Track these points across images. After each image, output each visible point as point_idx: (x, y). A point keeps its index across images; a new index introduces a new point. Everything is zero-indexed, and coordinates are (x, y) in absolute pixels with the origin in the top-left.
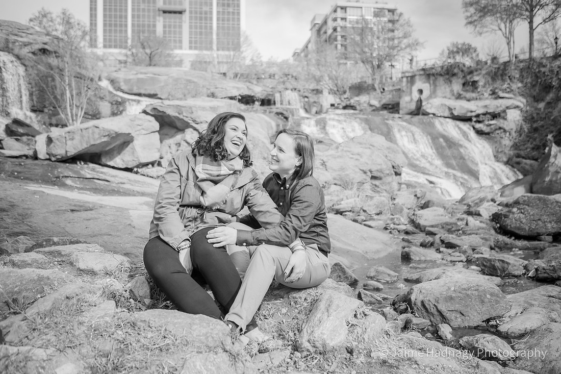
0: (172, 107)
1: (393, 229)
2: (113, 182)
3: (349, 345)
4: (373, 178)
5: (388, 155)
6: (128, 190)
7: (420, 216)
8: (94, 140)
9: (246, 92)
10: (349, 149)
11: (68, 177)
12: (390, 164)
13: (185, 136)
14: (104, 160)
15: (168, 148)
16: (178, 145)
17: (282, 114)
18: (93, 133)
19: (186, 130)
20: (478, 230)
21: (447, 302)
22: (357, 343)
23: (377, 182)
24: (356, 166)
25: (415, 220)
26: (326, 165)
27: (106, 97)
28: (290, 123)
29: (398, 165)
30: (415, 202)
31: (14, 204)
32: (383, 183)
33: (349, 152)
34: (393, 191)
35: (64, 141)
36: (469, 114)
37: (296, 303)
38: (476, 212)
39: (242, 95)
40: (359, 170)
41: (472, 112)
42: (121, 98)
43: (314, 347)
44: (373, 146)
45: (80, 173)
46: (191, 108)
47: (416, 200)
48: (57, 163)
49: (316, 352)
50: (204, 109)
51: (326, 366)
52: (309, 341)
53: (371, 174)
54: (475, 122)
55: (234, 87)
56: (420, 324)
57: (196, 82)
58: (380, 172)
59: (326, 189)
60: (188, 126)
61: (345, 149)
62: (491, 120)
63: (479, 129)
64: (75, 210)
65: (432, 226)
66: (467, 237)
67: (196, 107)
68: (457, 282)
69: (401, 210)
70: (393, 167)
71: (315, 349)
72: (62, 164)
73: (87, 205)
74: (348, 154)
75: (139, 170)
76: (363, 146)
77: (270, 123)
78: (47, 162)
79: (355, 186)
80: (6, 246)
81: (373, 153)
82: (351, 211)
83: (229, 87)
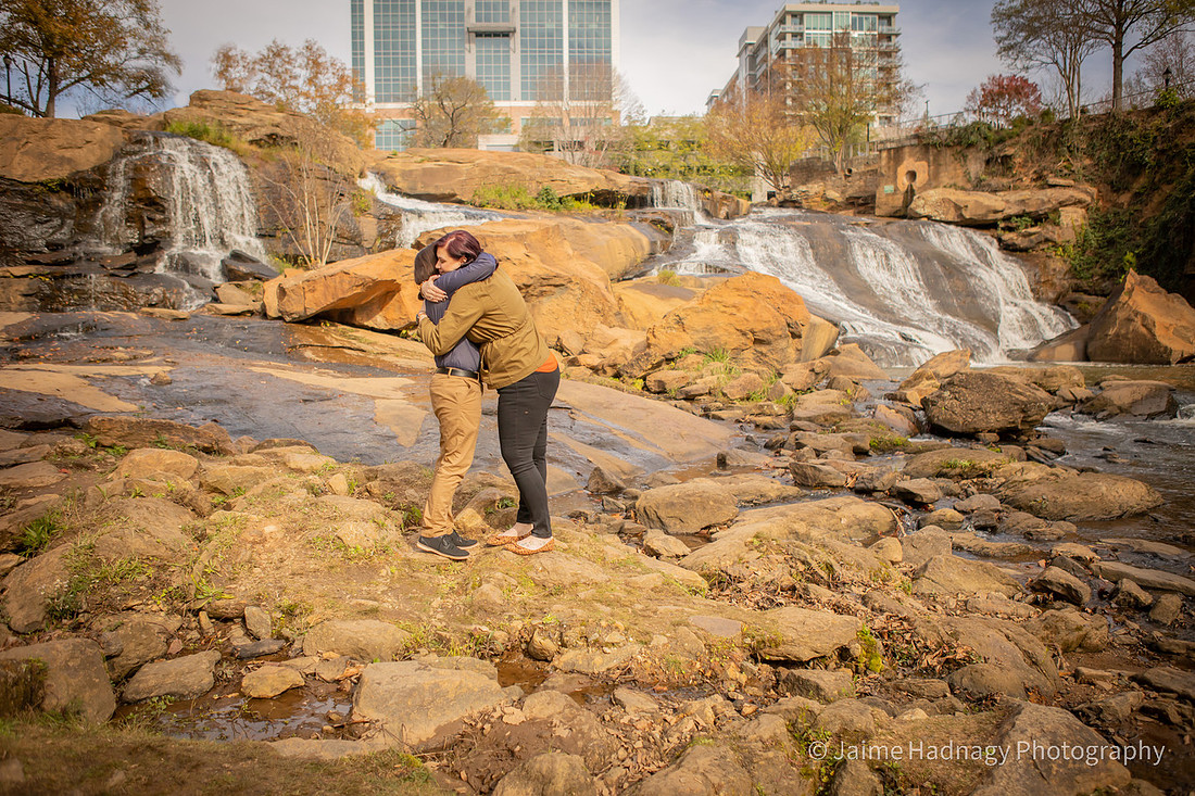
1: (748, 423)
2: (370, 353)
4: (757, 341)
5: (780, 306)
6: (390, 365)
7: (802, 402)
9: (604, 186)
11: (308, 346)
12: (784, 320)
14: (358, 319)
17: (662, 222)
18: (341, 282)
23: (763, 349)
24: (731, 324)
25: (793, 409)
26: (683, 323)
27: (369, 209)
28: (675, 238)
29: (796, 322)
31: (237, 393)
32: (773, 350)
33: (720, 302)
34: (788, 361)
35: (302, 293)
36: (991, 217)
38: (903, 396)
39: (596, 190)
40: (735, 331)
41: (996, 212)
42: (393, 208)
44: (759, 293)
45: (324, 339)
48: (293, 325)
50: (504, 238)
53: (754, 335)
54: (1003, 229)
55: (582, 178)
56: (632, 529)
57: (519, 173)
58: (767, 333)
59: (682, 359)
61: (713, 298)
62: (1032, 226)
63: (1010, 242)
64: (309, 400)
65: (806, 418)
70: (789, 325)
72: (300, 327)
73: (325, 392)
74: (719, 305)
75: (410, 333)
76: (742, 293)
77: (639, 240)
78: (279, 323)
79: (729, 355)
80: (231, 446)
81: (757, 304)
82: (710, 393)
83: (575, 178)
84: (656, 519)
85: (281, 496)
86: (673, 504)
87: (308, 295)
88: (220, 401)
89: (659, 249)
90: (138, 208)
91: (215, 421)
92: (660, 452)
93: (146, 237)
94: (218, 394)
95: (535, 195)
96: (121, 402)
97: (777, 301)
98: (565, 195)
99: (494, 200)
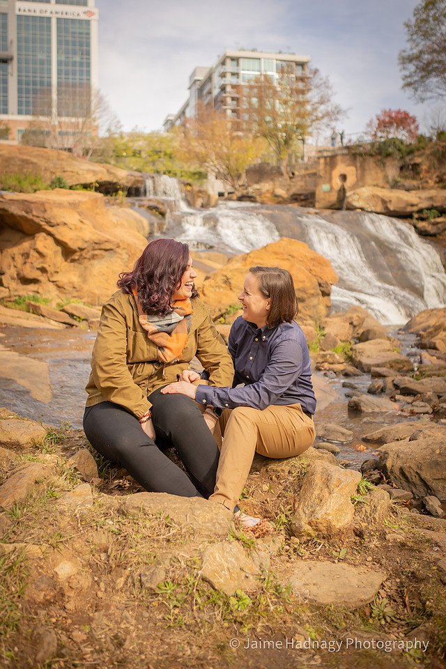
1: (328, 370)
3: (357, 527)
5: (312, 268)
7: (360, 351)
9: (106, 178)
12: (316, 281)
13: (35, 243)
15: (10, 260)
16: (26, 255)
17: (156, 208)
19: (37, 235)
20: (439, 370)
21: (432, 468)
22: (366, 524)
25: (354, 357)
26: (230, 283)
28: (167, 221)
29: (326, 283)
30: (351, 332)
32: (307, 306)
34: (320, 316)
36: (409, 209)
37: (278, 477)
38: (430, 345)
39: (100, 181)
41: (412, 205)
43: (317, 530)
44: (293, 257)
46: (43, 204)
47: (352, 329)
49: (318, 537)
50: (60, 205)
51: (334, 552)
52: (310, 524)
54: (417, 219)
55: (88, 171)
57: (36, 164)
58: (302, 291)
59: (231, 315)
60: (39, 229)
61: (256, 261)
62: (438, 217)
63: (423, 229)
65: (378, 366)
66: (426, 379)
67: (49, 203)
68: (442, 443)
69: (335, 343)
70: (320, 285)
71: (317, 533)
76: (280, 256)
77: (141, 221)
83: (83, 170)
89: (156, 230)
95: (49, 183)
97: (309, 264)
98: (74, 183)
99: (15, 186)
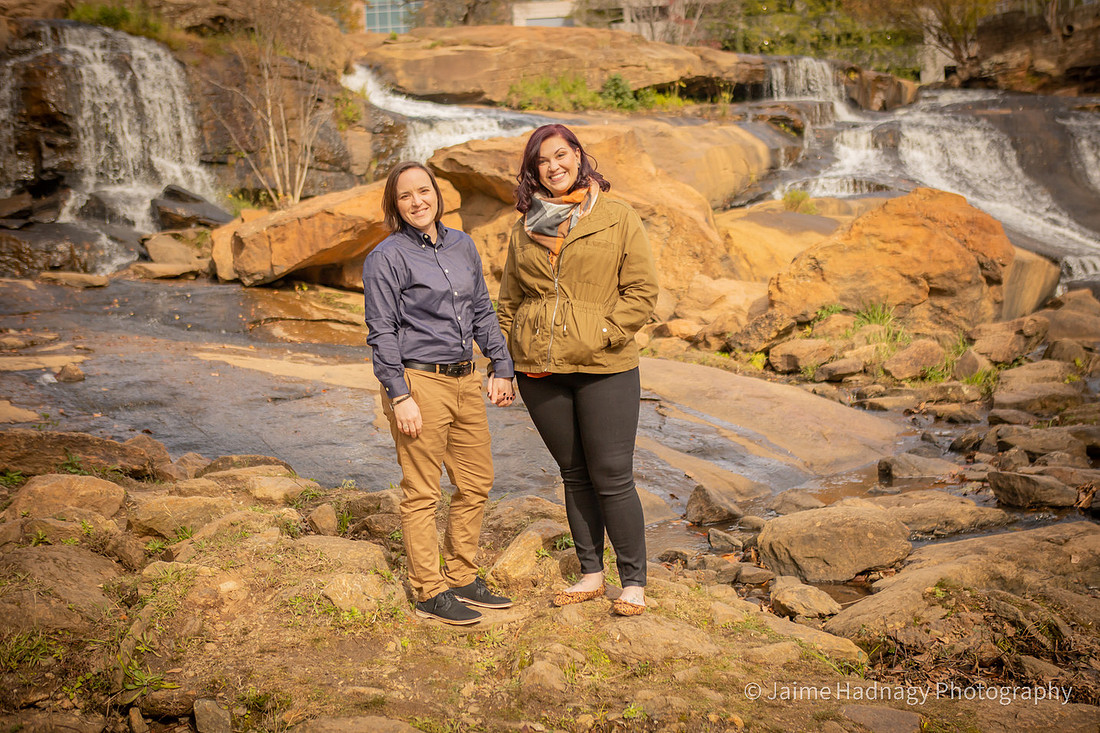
0: (486, 155)
1: (924, 414)
4: (935, 292)
5: (968, 238)
7: (1005, 381)
8: (326, 240)
9: (699, 70)
10: (874, 230)
11: (277, 319)
12: (974, 259)
14: (349, 279)
16: (503, 236)
17: (785, 120)
18: (323, 226)
21: (804, 544)
23: (945, 303)
24: (893, 267)
25: (992, 391)
26: (821, 269)
27: (360, 119)
29: (993, 261)
30: (1017, 348)
31: (178, 391)
32: (959, 303)
33: (876, 236)
35: (267, 245)
39: (688, 77)
40: (901, 277)
42: (394, 115)
44: (934, 219)
45: (300, 308)
47: (1021, 341)
48: (255, 290)
53: (929, 283)
55: (666, 61)
56: (753, 576)
57: (573, 57)
58: (949, 279)
59: (822, 322)
61: (866, 230)
64: (280, 399)
69: (975, 368)
70: (982, 266)
72: (265, 293)
73: (302, 386)
74: (874, 240)
76: (910, 221)
77: (753, 148)
78: (234, 288)
79: (892, 313)
80: (170, 468)
81: (932, 235)
82: (865, 371)
83: (656, 60)
84: (788, 561)
85: (243, 538)
86: (812, 538)
87: (276, 247)
88: (154, 404)
90: (33, 130)
91: (148, 432)
92: (791, 461)
93: (44, 171)
94: (149, 393)
95: (598, 88)
96: (14, 408)
97: (962, 230)
98: (642, 86)
99: (539, 99)
